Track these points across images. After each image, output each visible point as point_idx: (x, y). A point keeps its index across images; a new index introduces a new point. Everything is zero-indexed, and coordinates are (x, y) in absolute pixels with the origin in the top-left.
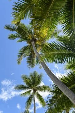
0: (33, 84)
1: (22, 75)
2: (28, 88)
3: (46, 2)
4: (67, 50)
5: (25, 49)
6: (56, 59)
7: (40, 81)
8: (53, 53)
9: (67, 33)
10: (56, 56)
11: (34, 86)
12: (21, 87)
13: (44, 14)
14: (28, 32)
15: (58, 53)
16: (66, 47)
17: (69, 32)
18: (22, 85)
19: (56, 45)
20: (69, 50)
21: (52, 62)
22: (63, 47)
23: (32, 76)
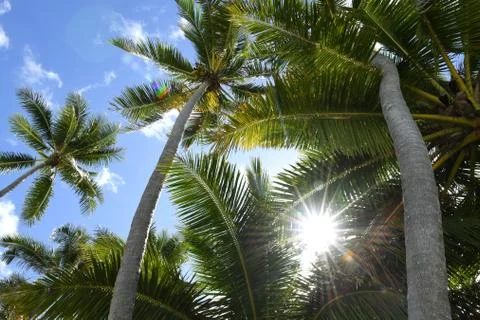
0: (72, 146)
2: (48, 135)
4: (235, 219)
8: (206, 187)
11: (66, 151)
12: (38, 111)
13: (300, 107)
14: (228, 52)
22: (236, 203)
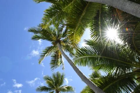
1: (44, 76)
2: (50, 89)
3: (78, 12)
5: (49, 49)
6: (88, 63)
7: (62, 81)
8: (84, 57)
9: (94, 38)
10: (88, 60)
11: (57, 87)
12: (43, 89)
13: (76, 23)
14: (53, 34)
15: (89, 57)
16: (96, 51)
17: (96, 37)
18: (44, 87)
19: (87, 50)
20: (98, 54)
21: (85, 66)
22: (93, 52)
23: (54, 76)
